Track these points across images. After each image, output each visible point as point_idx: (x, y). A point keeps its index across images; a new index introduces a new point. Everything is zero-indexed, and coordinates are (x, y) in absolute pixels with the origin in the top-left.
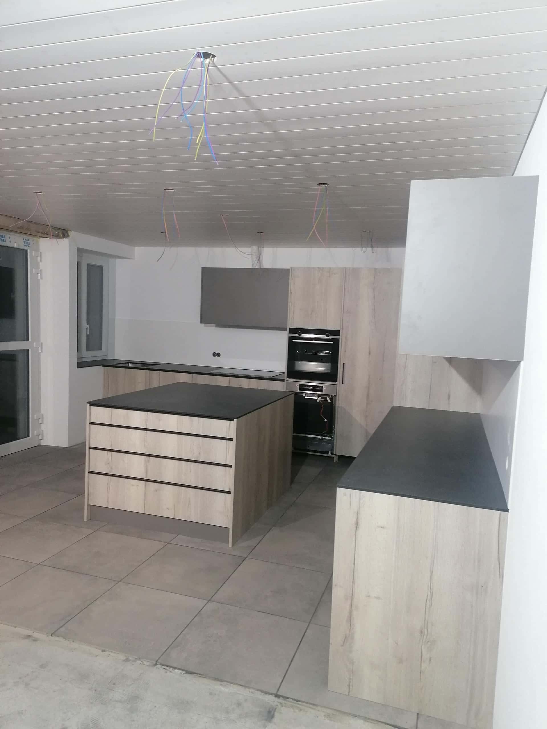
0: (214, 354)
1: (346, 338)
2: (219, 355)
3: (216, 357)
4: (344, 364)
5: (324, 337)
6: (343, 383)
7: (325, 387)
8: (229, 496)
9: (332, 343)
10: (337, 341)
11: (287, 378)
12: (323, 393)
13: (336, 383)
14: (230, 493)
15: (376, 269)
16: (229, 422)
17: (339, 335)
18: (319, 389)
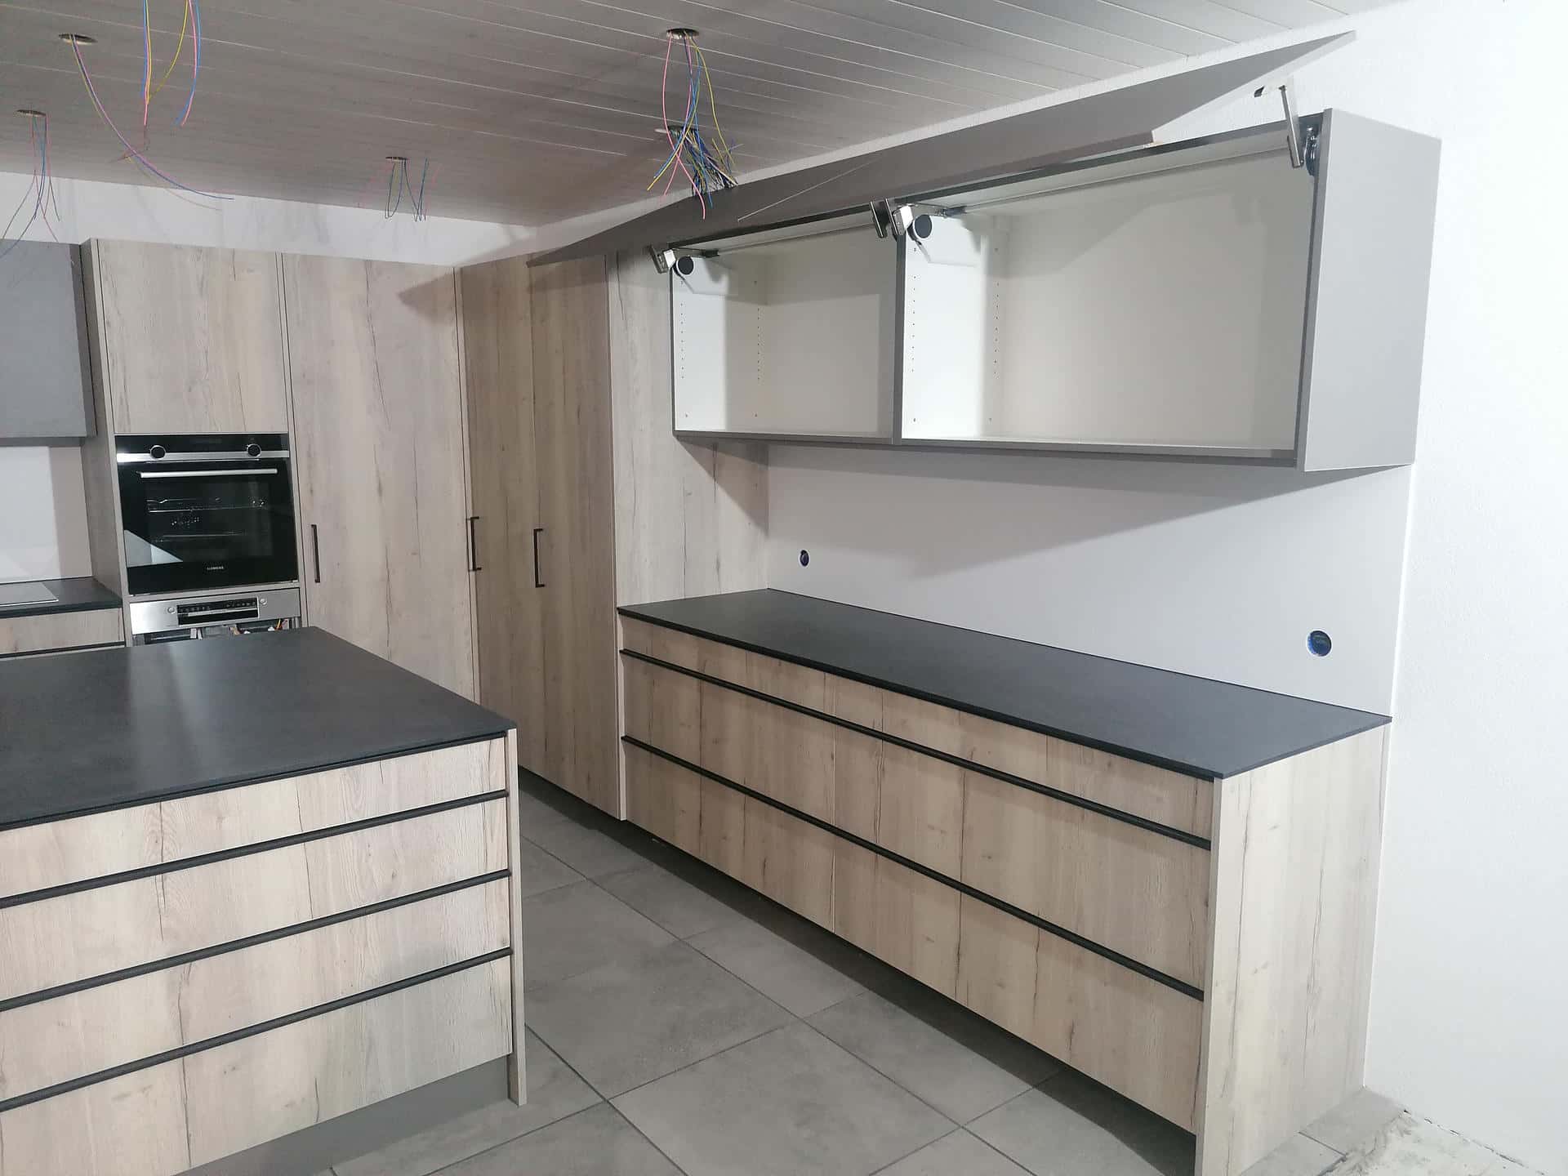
1: (307, 453)
4: (313, 526)
5: (242, 455)
6: (318, 581)
7: (262, 601)
8: (502, 964)
9: (275, 471)
10: (283, 465)
11: (130, 594)
12: (258, 618)
13: (295, 583)
14: (508, 952)
15: (368, 264)
16: (485, 744)
17: (287, 448)
18: (244, 610)
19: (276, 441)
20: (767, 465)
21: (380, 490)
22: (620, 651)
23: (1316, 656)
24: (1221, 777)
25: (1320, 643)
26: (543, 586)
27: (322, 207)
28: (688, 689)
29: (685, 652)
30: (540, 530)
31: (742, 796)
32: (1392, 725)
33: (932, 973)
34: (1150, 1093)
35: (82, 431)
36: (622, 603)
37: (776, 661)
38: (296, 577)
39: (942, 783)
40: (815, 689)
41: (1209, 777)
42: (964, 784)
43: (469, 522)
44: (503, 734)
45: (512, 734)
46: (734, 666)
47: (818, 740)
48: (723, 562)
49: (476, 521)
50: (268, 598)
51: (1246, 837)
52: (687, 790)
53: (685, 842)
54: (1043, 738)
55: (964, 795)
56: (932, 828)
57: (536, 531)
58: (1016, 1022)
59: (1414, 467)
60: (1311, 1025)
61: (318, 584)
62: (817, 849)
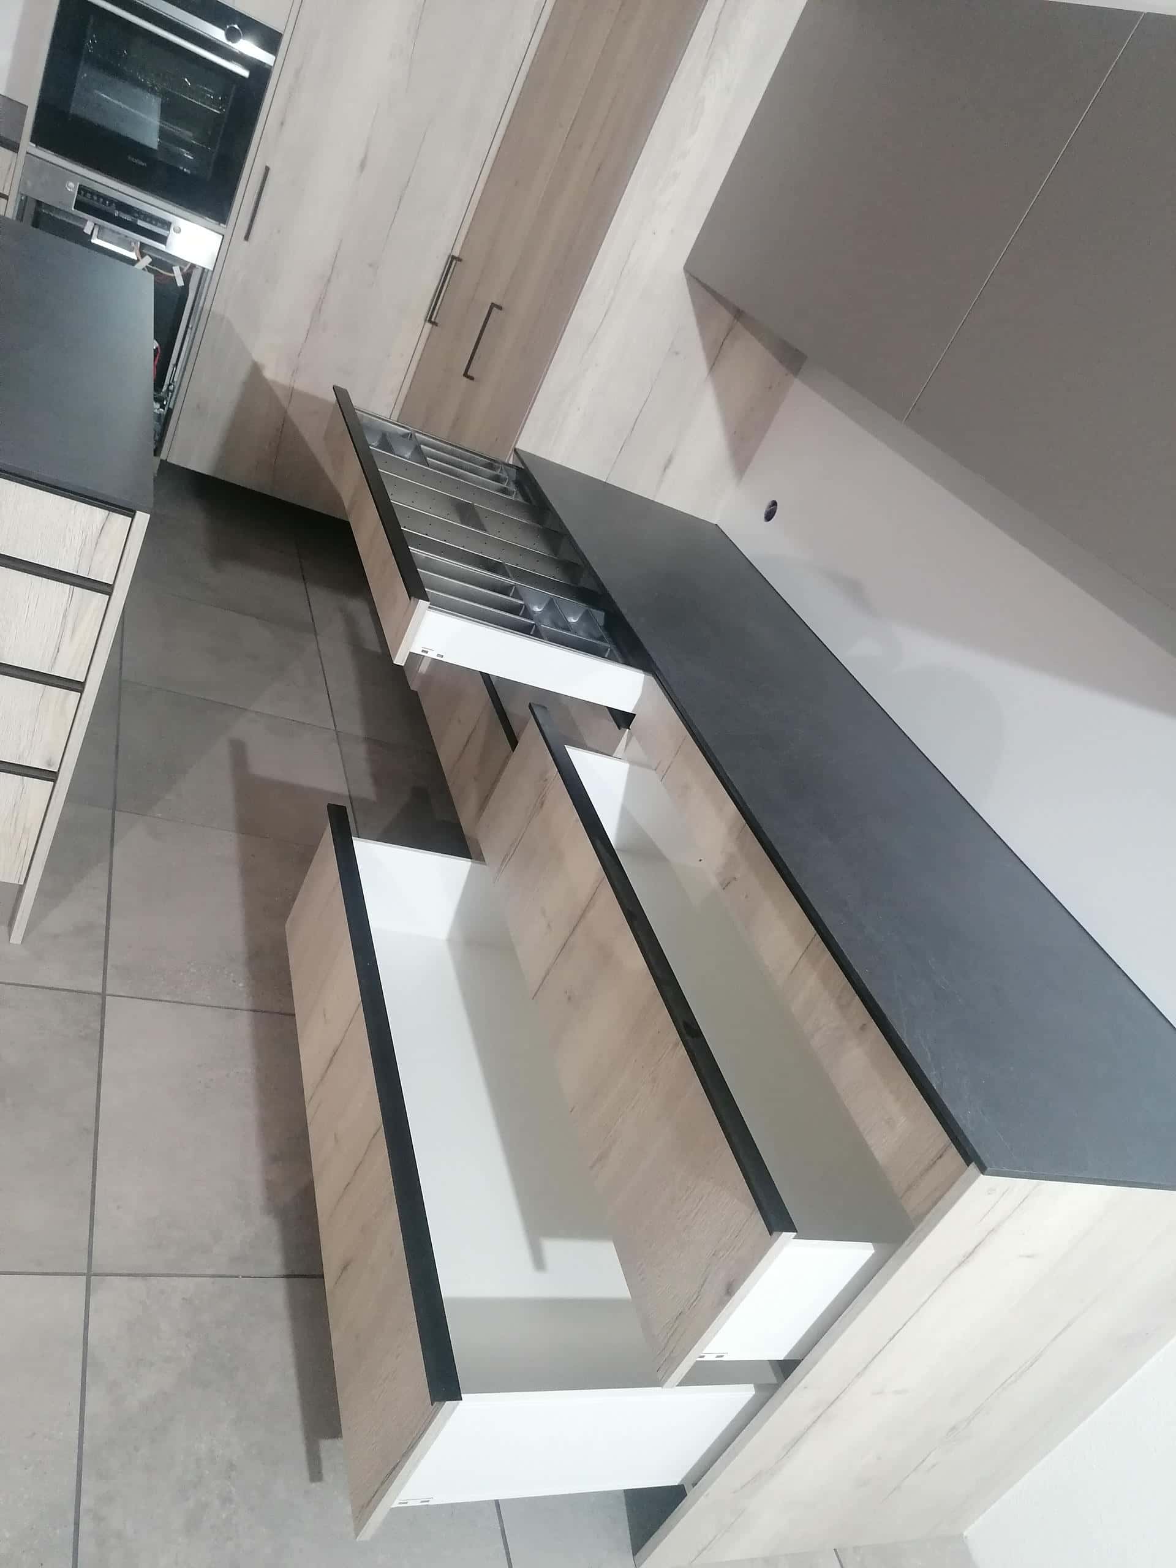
1: (298, 72)
4: (267, 169)
5: (217, 34)
7: (177, 229)
8: (41, 786)
9: (245, 73)
10: (262, 73)
11: (31, 141)
13: (221, 227)
14: (52, 777)
17: (274, 52)
18: (152, 229)
20: (795, 374)
21: (363, 165)
24: (983, 1169)
26: (472, 378)
30: (500, 308)
36: (519, 446)
38: (225, 219)
41: (970, 1158)
43: (448, 260)
44: (130, 512)
49: (455, 263)
51: (973, 1252)
57: (493, 305)
61: (246, 242)
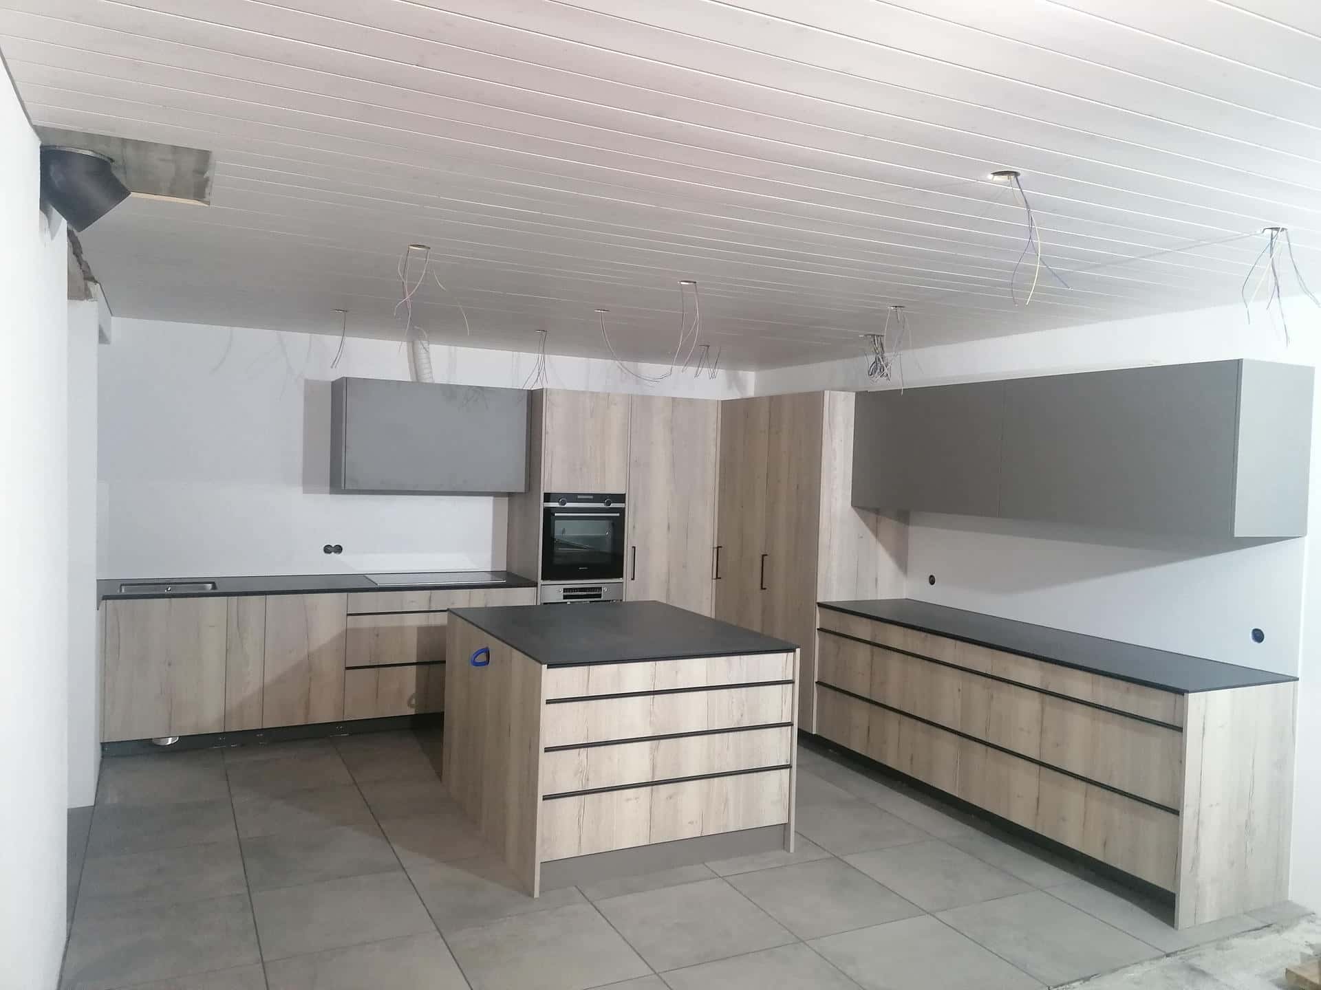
0: (328, 550)
1: (635, 505)
2: (339, 549)
3: (333, 553)
4: (634, 547)
5: (601, 505)
6: (633, 579)
7: (605, 589)
8: (786, 772)
9: (618, 515)
10: (622, 511)
11: (542, 580)
12: (602, 598)
13: (620, 580)
14: (789, 767)
15: (674, 399)
16: (785, 654)
17: (624, 502)
18: (595, 593)
19: (621, 498)
20: (908, 524)
21: (669, 528)
22: (818, 629)
23: (1256, 643)
24: (1188, 692)
25: (1258, 636)
26: (766, 589)
27: (639, 364)
28: (863, 652)
29: (863, 629)
30: (766, 555)
31: (898, 715)
32: (1299, 682)
33: (1021, 816)
34: (1150, 874)
35: (522, 489)
36: (820, 600)
37: (923, 634)
38: (621, 576)
39: (1029, 705)
40: (949, 651)
41: (1181, 692)
42: (1042, 703)
43: (716, 550)
44: (794, 651)
45: (798, 650)
46: (896, 637)
47: (950, 681)
48: (879, 578)
49: (720, 549)
50: (606, 586)
51: (1204, 728)
52: (860, 714)
53: (857, 746)
54: (1089, 675)
55: (1043, 710)
56: (1022, 729)
57: (762, 556)
58: (1072, 841)
59: (1306, 538)
60: (1249, 849)
61: (632, 581)
62: (947, 746)
